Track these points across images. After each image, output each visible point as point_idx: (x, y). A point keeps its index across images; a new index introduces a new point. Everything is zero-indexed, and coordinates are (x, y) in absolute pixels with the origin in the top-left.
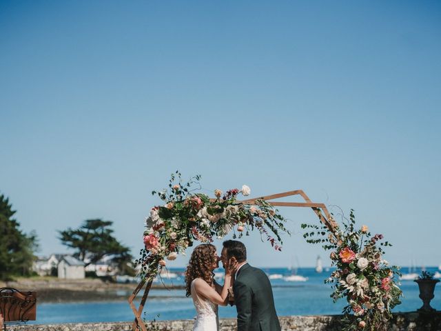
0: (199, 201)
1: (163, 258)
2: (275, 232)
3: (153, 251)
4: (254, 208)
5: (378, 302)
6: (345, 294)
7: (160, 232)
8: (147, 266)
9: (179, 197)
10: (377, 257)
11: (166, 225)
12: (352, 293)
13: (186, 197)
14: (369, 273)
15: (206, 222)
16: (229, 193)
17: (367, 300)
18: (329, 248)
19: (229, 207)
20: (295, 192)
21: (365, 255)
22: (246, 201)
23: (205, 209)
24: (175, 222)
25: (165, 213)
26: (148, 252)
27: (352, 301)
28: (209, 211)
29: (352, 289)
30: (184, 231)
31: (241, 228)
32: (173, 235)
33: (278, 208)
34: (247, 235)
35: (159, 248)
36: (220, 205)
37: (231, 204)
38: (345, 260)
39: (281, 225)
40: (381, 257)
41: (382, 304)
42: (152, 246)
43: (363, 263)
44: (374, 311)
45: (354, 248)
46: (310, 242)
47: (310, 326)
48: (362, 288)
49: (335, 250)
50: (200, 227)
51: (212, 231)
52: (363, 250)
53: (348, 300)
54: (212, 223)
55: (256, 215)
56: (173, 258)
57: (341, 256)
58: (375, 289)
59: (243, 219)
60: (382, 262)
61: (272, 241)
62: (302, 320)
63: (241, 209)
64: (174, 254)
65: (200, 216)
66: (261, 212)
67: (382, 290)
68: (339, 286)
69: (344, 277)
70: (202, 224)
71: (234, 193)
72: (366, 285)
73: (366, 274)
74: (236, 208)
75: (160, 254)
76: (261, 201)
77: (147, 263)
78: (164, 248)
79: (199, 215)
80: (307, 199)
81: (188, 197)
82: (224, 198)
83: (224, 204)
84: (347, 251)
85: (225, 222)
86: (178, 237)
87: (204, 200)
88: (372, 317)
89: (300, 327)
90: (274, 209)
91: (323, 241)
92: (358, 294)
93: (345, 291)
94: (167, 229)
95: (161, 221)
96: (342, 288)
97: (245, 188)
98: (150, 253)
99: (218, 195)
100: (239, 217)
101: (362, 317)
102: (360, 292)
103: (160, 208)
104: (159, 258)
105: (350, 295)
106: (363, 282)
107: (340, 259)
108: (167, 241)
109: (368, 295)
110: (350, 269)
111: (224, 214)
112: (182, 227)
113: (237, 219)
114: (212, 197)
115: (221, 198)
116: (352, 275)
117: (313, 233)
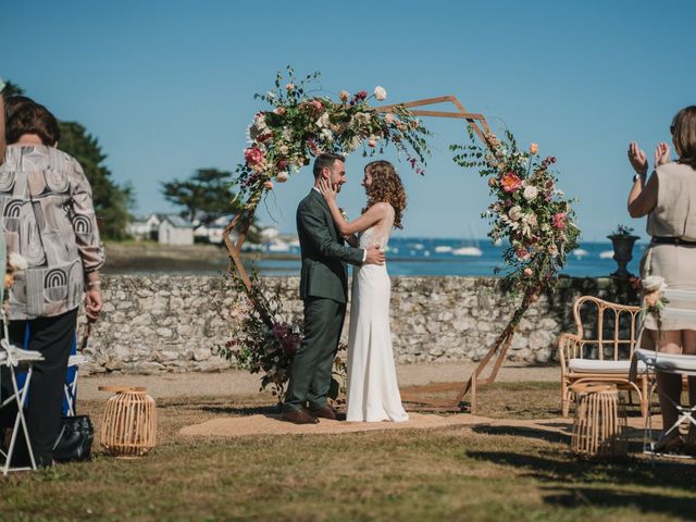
0: (319, 105)
1: (269, 179)
2: (418, 150)
3: (256, 169)
4: (390, 118)
5: (549, 244)
6: (507, 233)
7: (267, 145)
8: (248, 189)
9: (292, 100)
10: (549, 185)
11: (274, 136)
12: (515, 231)
13: (302, 100)
14: (539, 206)
15: (327, 133)
16: (357, 96)
17: (534, 240)
18: (487, 173)
19: (359, 114)
20: (446, 99)
21: (534, 183)
22: (380, 108)
23: (326, 116)
24: (287, 133)
25: (274, 121)
26: (249, 170)
27: (515, 242)
28: (332, 120)
29: (516, 226)
30: (298, 144)
31: (373, 142)
32: (284, 149)
33: (422, 118)
34: (381, 152)
35: (265, 165)
36: (346, 111)
37: (361, 111)
38: (508, 188)
39: (424, 141)
40: (553, 186)
41: (555, 246)
42: (255, 163)
43: (531, 193)
44: (544, 255)
45: (520, 173)
46: (462, 165)
47: (470, 290)
48: (530, 225)
49: (495, 176)
50: (319, 140)
51: (335, 145)
52: (531, 175)
53: (511, 240)
54: (335, 136)
55: (393, 126)
56: (282, 180)
57: (503, 183)
58: (546, 227)
59: (376, 131)
60: (556, 192)
61: (413, 161)
62: (460, 282)
63: (373, 118)
64: (284, 174)
65: (320, 126)
66: (399, 122)
67: (555, 228)
68: (499, 220)
69: (506, 210)
70: (322, 135)
71: (361, 97)
72: (534, 222)
73: (534, 207)
74: (367, 116)
75: (266, 174)
76: (400, 110)
77: (248, 185)
78: (270, 165)
79: (319, 123)
80: (461, 108)
81: (305, 101)
82: (352, 103)
83: (350, 112)
84: (510, 176)
85: (353, 134)
86: (291, 152)
87: (325, 105)
88: (541, 263)
89: (456, 290)
90: (417, 120)
91: (480, 164)
92: (524, 233)
93: (507, 229)
94: (275, 141)
95: (268, 131)
96: (503, 225)
97: (380, 91)
98: (253, 172)
100: (371, 128)
101: (528, 263)
102: (526, 230)
103: (267, 113)
104: (264, 179)
105: (512, 234)
106: (530, 218)
107: (502, 188)
108: (275, 156)
109: (536, 234)
110: (513, 200)
111: (352, 123)
112: (295, 138)
113: (368, 130)
114: (336, 100)
115: (348, 103)
116: (517, 208)
117: (465, 155)
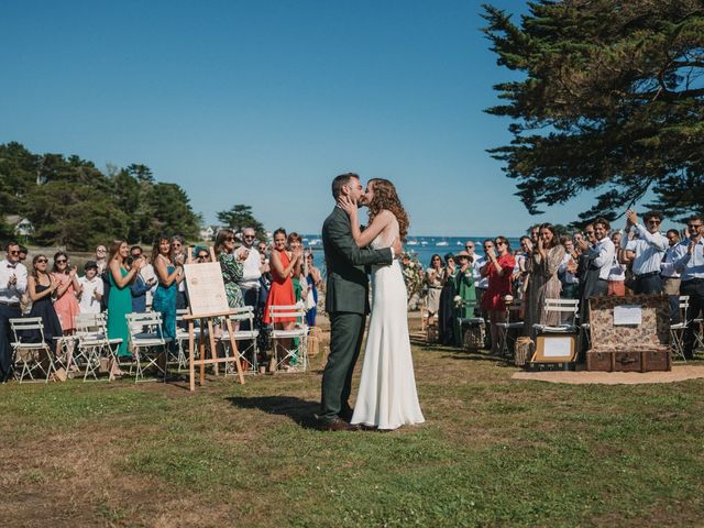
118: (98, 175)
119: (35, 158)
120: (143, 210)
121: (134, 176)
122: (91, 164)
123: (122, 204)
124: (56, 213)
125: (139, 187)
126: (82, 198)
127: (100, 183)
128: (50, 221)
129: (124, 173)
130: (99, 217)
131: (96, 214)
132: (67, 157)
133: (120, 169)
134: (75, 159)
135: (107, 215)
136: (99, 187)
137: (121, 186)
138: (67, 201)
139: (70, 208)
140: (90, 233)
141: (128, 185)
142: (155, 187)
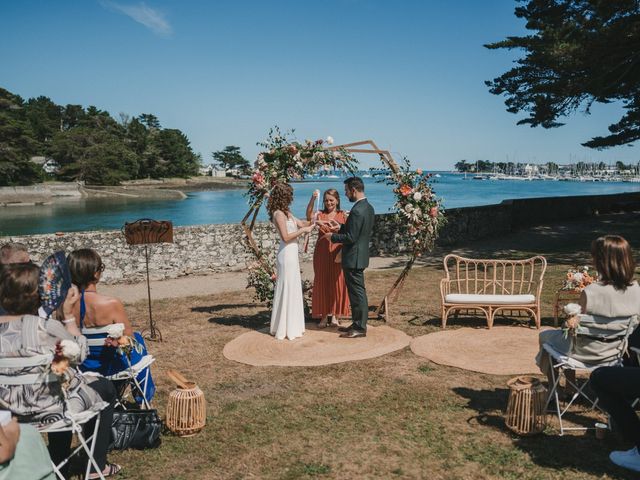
0: (295, 148)
3: (259, 186)
4: (336, 154)
5: (428, 225)
7: (265, 172)
9: (279, 145)
10: (428, 191)
11: (269, 167)
12: (409, 218)
13: (284, 145)
14: (422, 204)
15: (299, 164)
16: (317, 142)
17: (420, 223)
19: (317, 152)
20: (367, 142)
21: (419, 190)
22: (330, 148)
23: (299, 154)
24: (276, 163)
25: (268, 158)
26: (255, 186)
27: (409, 225)
28: (302, 156)
29: (409, 215)
30: (283, 171)
31: (326, 169)
32: (275, 174)
33: (354, 153)
35: (264, 183)
36: (310, 151)
37: (319, 150)
38: (404, 194)
41: (431, 227)
42: (258, 182)
43: (418, 196)
44: (426, 232)
45: (411, 184)
48: (417, 215)
49: (395, 187)
50: (295, 168)
51: (304, 170)
52: (417, 186)
53: (406, 224)
54: (304, 165)
55: (337, 159)
57: (402, 191)
58: (426, 216)
59: (328, 162)
63: (326, 155)
66: (341, 156)
67: (432, 216)
68: (399, 212)
69: (403, 206)
70: (297, 165)
71: (319, 142)
72: (420, 213)
73: (419, 204)
74: (322, 154)
76: (341, 148)
77: (255, 195)
78: (267, 183)
79: (294, 158)
80: (375, 147)
81: (286, 145)
82: (313, 146)
83: (314, 150)
84: (406, 186)
85: (314, 164)
86: (279, 176)
87: (298, 147)
88: (424, 236)
90: (351, 155)
93: (404, 217)
94: (270, 169)
95: (265, 164)
96: (401, 215)
97: (329, 138)
99: (309, 144)
100: (325, 161)
101: (417, 236)
102: (415, 218)
103: (264, 154)
104: (264, 192)
105: (408, 220)
106: (417, 211)
107: (401, 193)
108: (270, 178)
109: (421, 220)
110: (408, 201)
111: (313, 157)
112: (281, 168)
113: (323, 162)
114: (304, 145)
115: (311, 146)
116: (410, 205)
118: (112, 123)
119: (59, 108)
120: (150, 150)
121: (144, 123)
122: (106, 114)
123: (132, 146)
124: (76, 153)
125: (148, 132)
126: (98, 141)
127: (114, 129)
128: (72, 160)
129: (135, 121)
130: (112, 157)
131: (110, 154)
132: (85, 107)
133: (131, 118)
134: (92, 110)
135: (120, 155)
136: (113, 132)
137: (132, 131)
138: (85, 144)
139: (88, 150)
140: (105, 169)
141: (139, 131)
142: (161, 132)
